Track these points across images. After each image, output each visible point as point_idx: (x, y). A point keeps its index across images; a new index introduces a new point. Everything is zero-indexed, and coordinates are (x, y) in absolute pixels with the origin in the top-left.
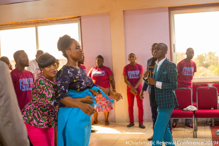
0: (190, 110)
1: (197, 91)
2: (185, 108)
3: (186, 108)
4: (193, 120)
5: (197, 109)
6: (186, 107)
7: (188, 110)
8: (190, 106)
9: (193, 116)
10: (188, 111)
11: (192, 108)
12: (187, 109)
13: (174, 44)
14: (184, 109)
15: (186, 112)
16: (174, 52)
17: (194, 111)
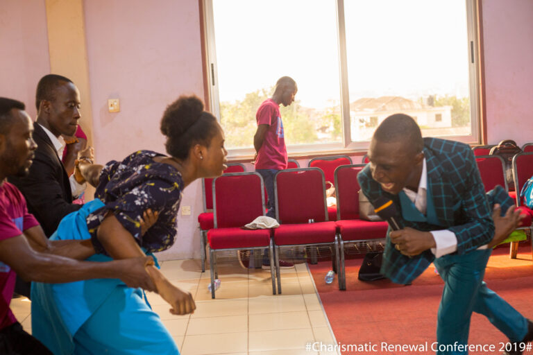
0: (262, 228)
1: (276, 178)
2: (249, 223)
3: (251, 224)
4: (272, 251)
5: (279, 225)
6: (252, 221)
7: (257, 226)
8: (260, 217)
9: (271, 242)
10: (258, 229)
11: (265, 222)
12: (255, 224)
13: (212, 65)
14: (246, 226)
15: (251, 232)
16: (214, 84)
17: (272, 230)
